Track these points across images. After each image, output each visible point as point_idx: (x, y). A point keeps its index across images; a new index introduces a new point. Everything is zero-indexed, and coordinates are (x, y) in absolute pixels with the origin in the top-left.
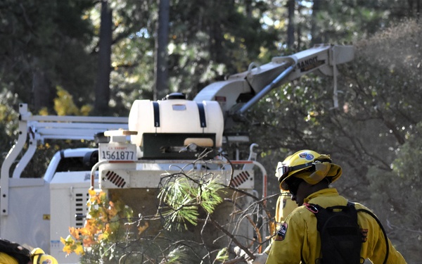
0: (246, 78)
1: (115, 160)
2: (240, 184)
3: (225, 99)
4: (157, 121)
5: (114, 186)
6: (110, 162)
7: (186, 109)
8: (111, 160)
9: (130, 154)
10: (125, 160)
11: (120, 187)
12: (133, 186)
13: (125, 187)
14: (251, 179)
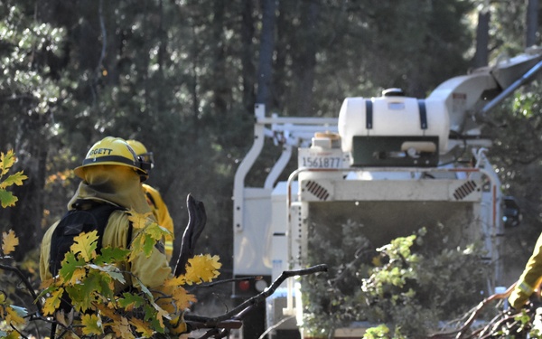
0: (491, 73)
1: (318, 168)
2: (464, 196)
3: (464, 97)
4: (369, 122)
5: (315, 199)
6: (310, 170)
7: (404, 107)
8: (313, 167)
9: (336, 161)
10: (330, 167)
11: (323, 200)
12: (338, 198)
13: (329, 199)
14: (479, 190)
